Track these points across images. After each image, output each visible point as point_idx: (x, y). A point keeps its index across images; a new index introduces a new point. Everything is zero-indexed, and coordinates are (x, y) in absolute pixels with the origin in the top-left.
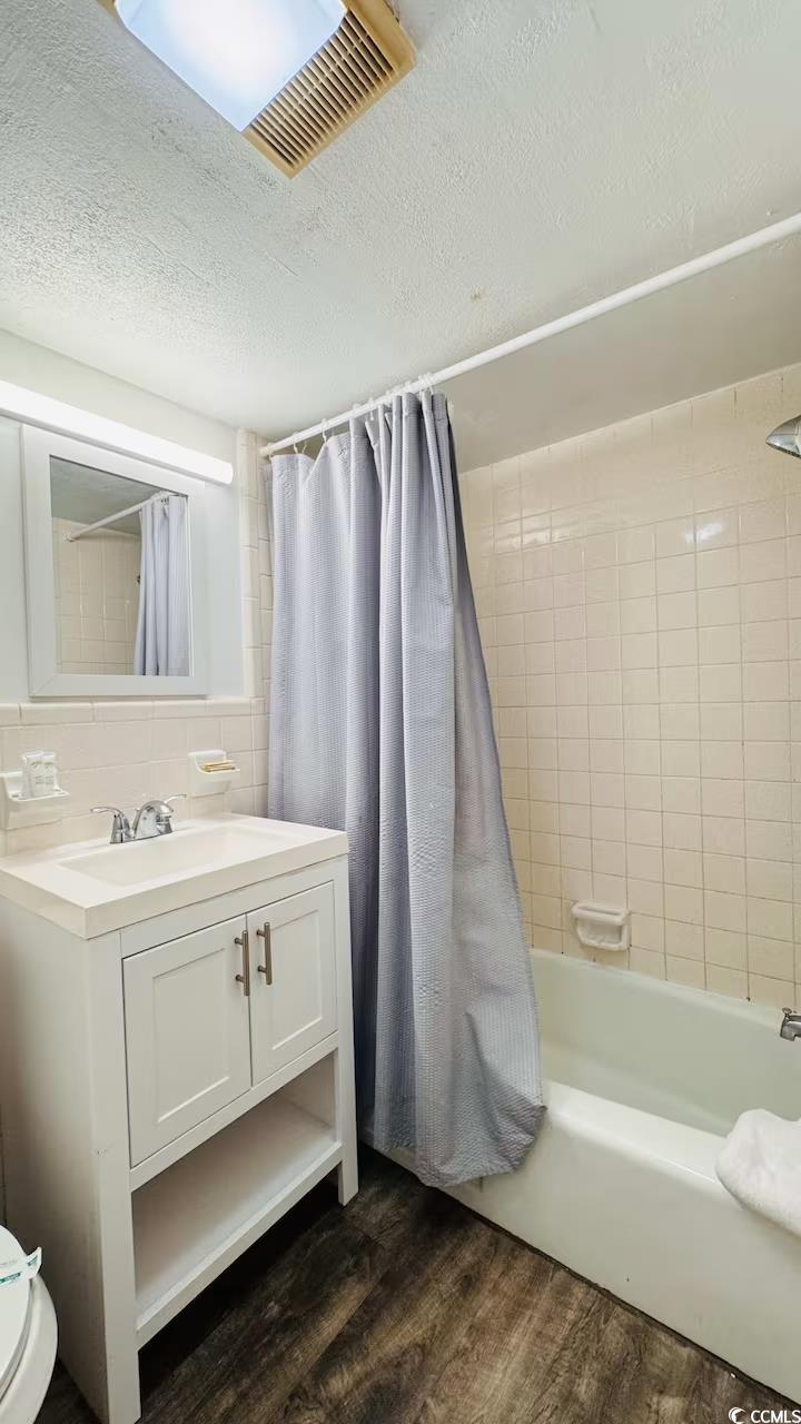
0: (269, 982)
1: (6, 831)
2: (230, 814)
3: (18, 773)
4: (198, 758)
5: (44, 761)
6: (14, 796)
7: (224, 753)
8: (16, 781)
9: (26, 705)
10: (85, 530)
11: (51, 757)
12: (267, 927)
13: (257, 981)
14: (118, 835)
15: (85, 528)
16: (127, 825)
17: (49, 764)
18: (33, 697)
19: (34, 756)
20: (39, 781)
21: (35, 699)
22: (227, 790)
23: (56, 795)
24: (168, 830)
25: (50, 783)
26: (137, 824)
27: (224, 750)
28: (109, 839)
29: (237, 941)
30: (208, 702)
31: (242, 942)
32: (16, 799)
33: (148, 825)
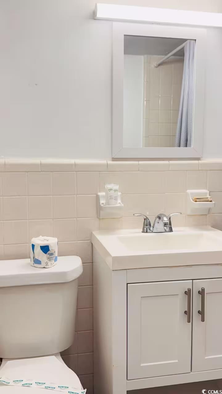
0: (203, 320)
1: (100, 219)
2: (210, 227)
3: (104, 194)
4: (192, 194)
5: (114, 189)
6: (103, 204)
7: (208, 192)
8: (103, 197)
9: (110, 162)
10: (164, 59)
11: (116, 187)
12: (203, 290)
13: (196, 317)
14: (145, 229)
15: (164, 58)
16: (150, 225)
17: (115, 191)
18: (113, 158)
19: (109, 186)
20: (111, 198)
21: (114, 159)
22: (209, 213)
23: (118, 205)
24: (171, 230)
25: (116, 199)
26: (154, 225)
27: (208, 190)
28: (141, 230)
29: (186, 292)
30: (200, 161)
31: (188, 293)
32: (102, 205)
33: (160, 226)
